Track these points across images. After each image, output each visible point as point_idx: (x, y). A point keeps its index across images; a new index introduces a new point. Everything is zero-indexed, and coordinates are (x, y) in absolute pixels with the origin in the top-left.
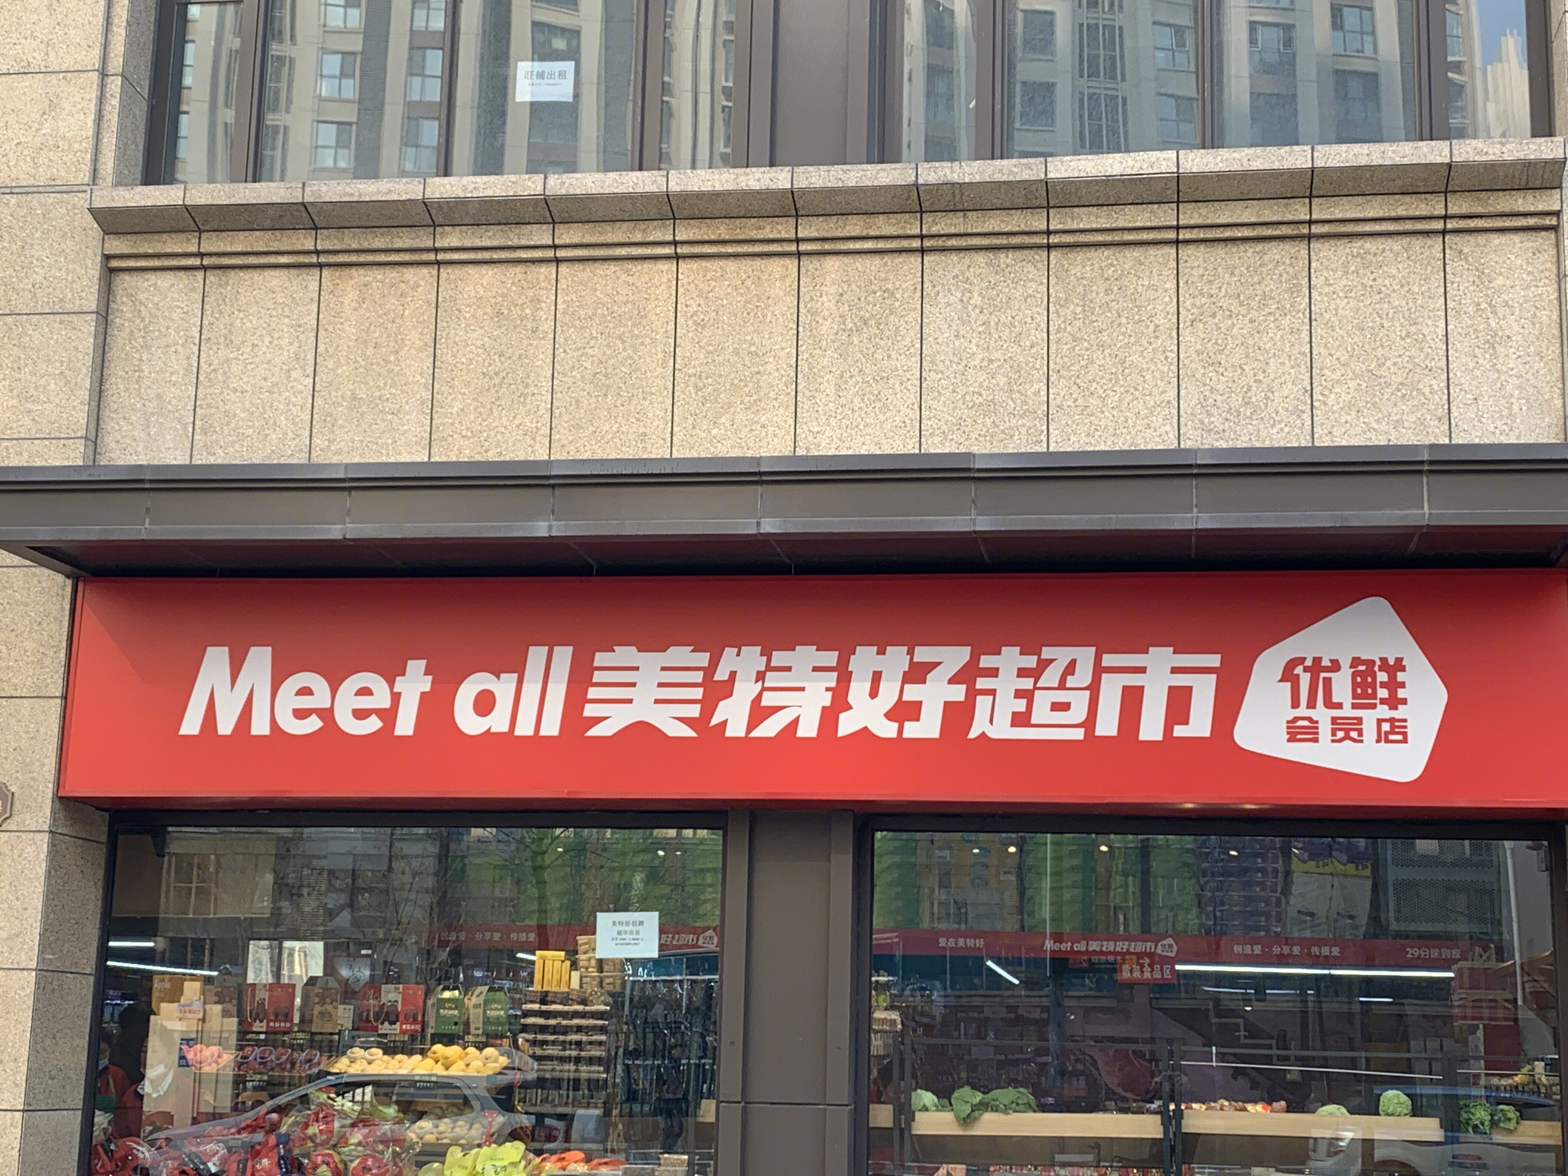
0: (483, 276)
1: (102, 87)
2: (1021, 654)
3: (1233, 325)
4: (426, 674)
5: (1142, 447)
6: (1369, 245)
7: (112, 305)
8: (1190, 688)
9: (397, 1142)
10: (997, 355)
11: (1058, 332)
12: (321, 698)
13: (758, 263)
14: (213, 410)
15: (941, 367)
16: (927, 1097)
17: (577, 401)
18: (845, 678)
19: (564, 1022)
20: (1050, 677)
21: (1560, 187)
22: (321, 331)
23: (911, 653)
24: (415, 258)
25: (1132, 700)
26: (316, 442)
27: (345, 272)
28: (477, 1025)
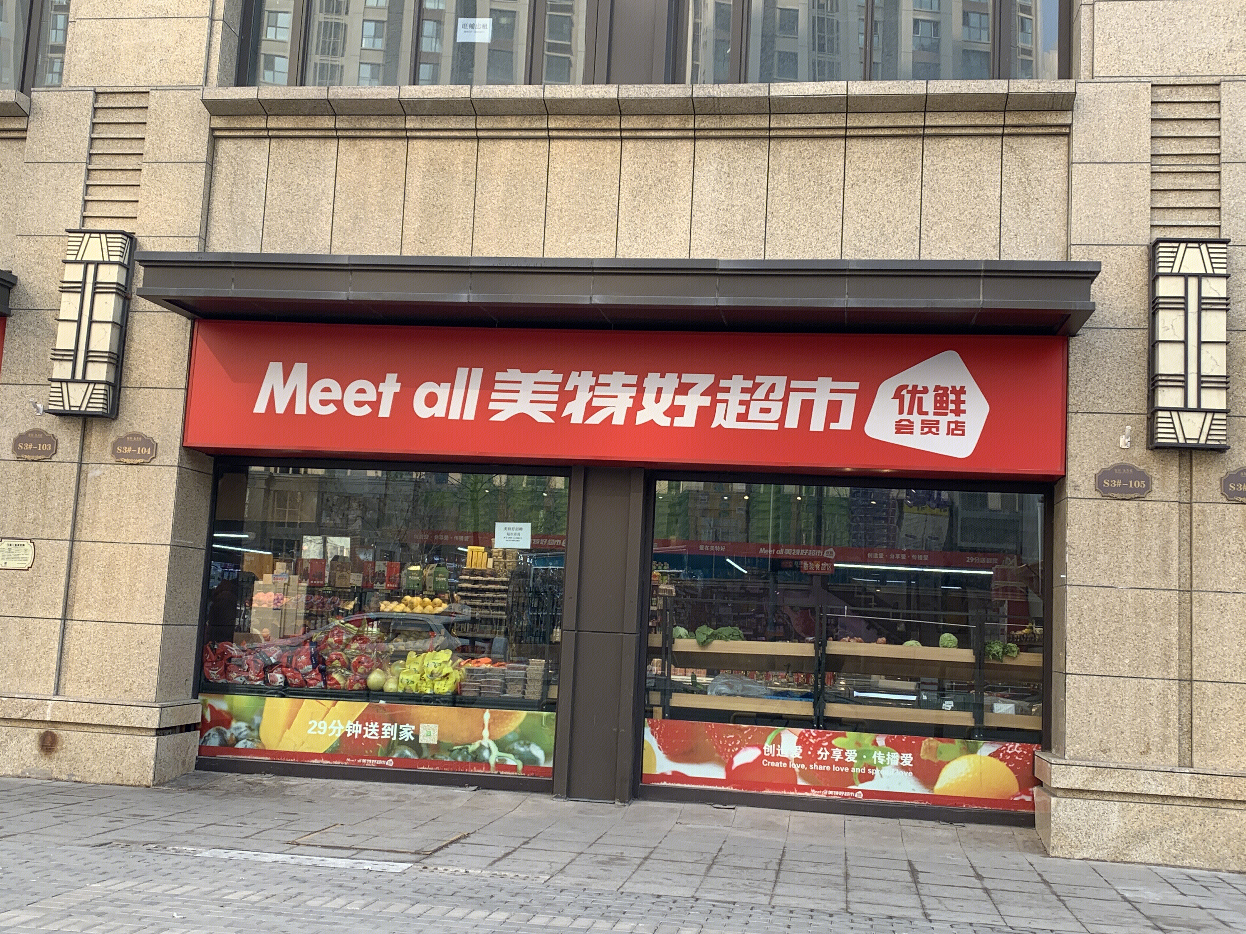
0: (434, 146)
1: (211, 27)
2: (744, 379)
3: (876, 188)
4: (397, 382)
6: (958, 142)
7: (215, 158)
8: (841, 401)
10: (737, 202)
11: (773, 189)
12: (336, 394)
13: (598, 143)
14: (274, 223)
15: (704, 209)
16: (682, 631)
17: (488, 223)
18: (641, 390)
19: (484, 587)
20: (760, 393)
21: (1072, 110)
22: (338, 177)
23: (680, 377)
24: (394, 134)
25: (807, 407)
26: (334, 243)
27: (352, 142)
28: (430, 584)
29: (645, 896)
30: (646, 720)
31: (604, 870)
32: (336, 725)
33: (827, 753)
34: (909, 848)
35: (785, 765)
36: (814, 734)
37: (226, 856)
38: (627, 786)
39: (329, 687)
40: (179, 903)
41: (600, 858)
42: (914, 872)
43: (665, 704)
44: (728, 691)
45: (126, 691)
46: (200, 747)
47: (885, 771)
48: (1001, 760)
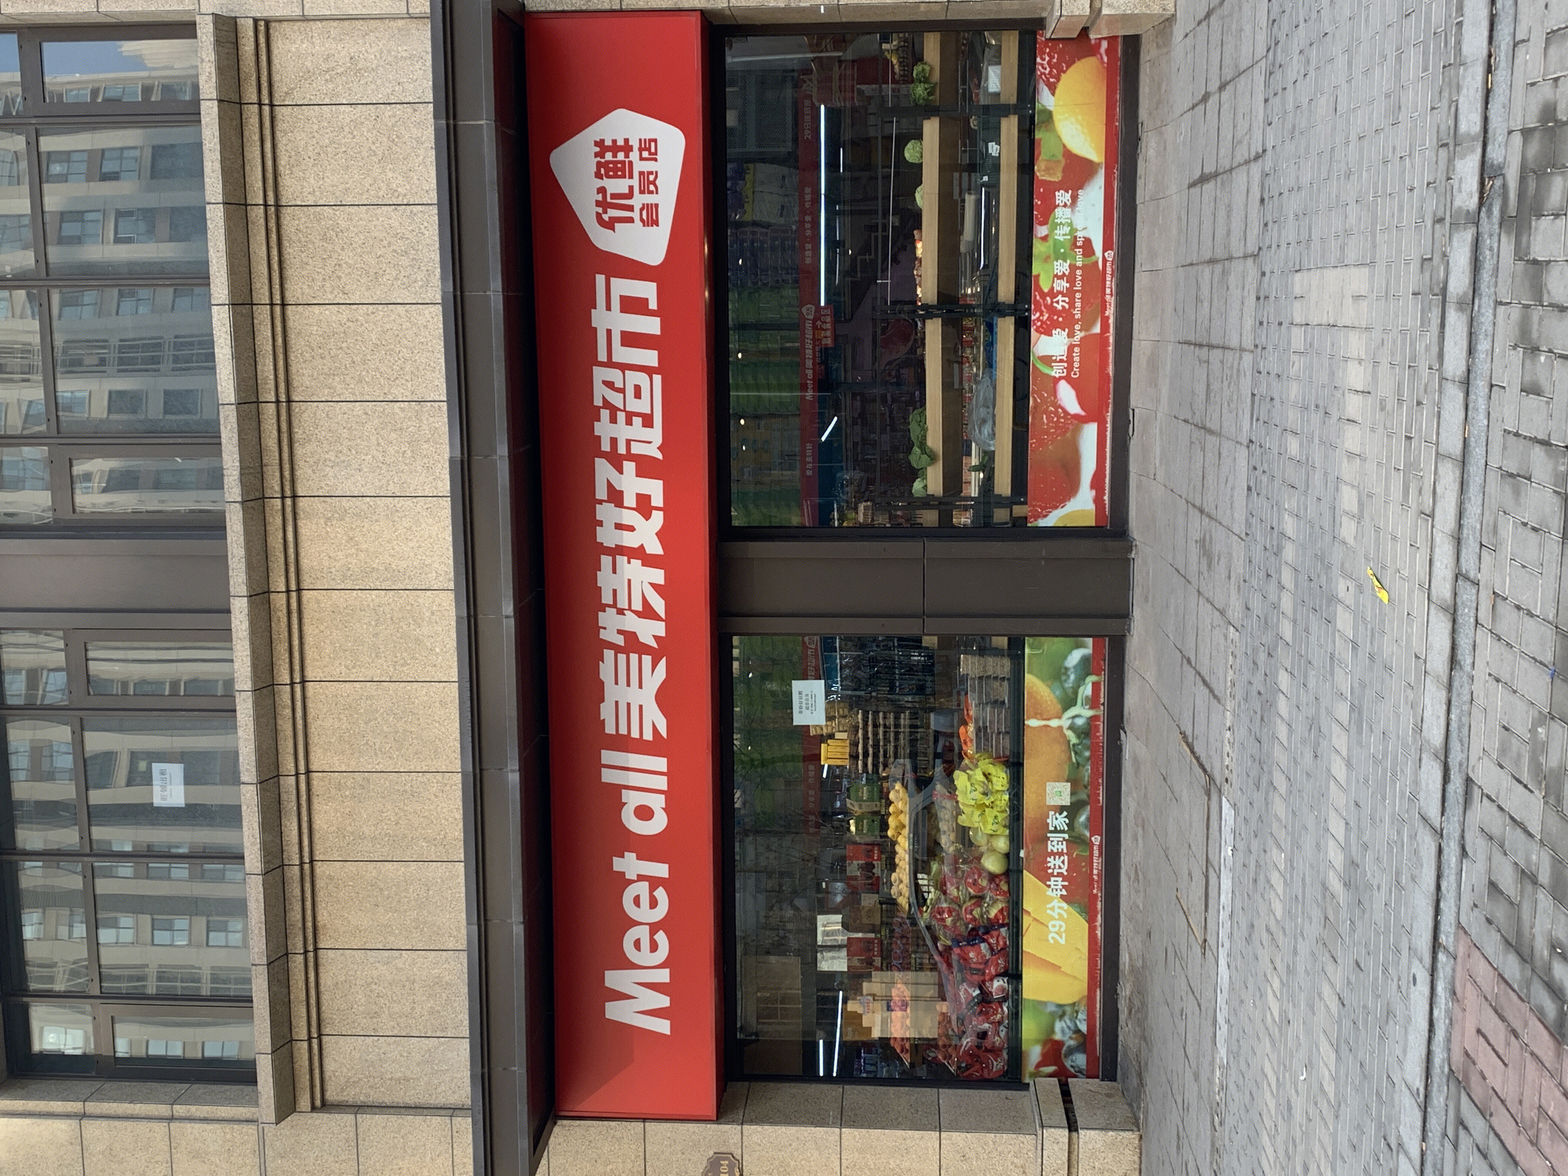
0: (321, 827)
1: (182, 1119)
2: (599, 420)
3: (346, 263)
4: (623, 857)
5: (441, 331)
6: (283, 161)
7: (350, 1103)
8: (622, 297)
9: (956, 862)
10: (373, 439)
11: (354, 394)
12: (642, 933)
13: (306, 621)
14: (429, 1024)
15: (384, 481)
16: (917, 485)
17: (416, 753)
18: (620, 550)
19: (871, 742)
20: (616, 399)
21: (235, 18)
22: (367, 947)
23: (601, 502)
24: (308, 879)
25: (631, 339)
26: (451, 946)
27: (321, 932)
28: (874, 806)
29: (1250, 505)
30: (1029, 525)
31: (1219, 560)
32: (1053, 909)
33: (1060, 298)
34: (1173, 189)
35: (1077, 350)
36: (1038, 315)
37: (1225, 1028)
38: (1111, 544)
39: (1006, 921)
40: (1287, 1075)
41: (1204, 567)
42: (1204, 179)
43: (1008, 503)
44: (990, 423)
45: (1024, 1172)
46: (1088, 1077)
47: (1079, 224)
48: (1058, 80)
